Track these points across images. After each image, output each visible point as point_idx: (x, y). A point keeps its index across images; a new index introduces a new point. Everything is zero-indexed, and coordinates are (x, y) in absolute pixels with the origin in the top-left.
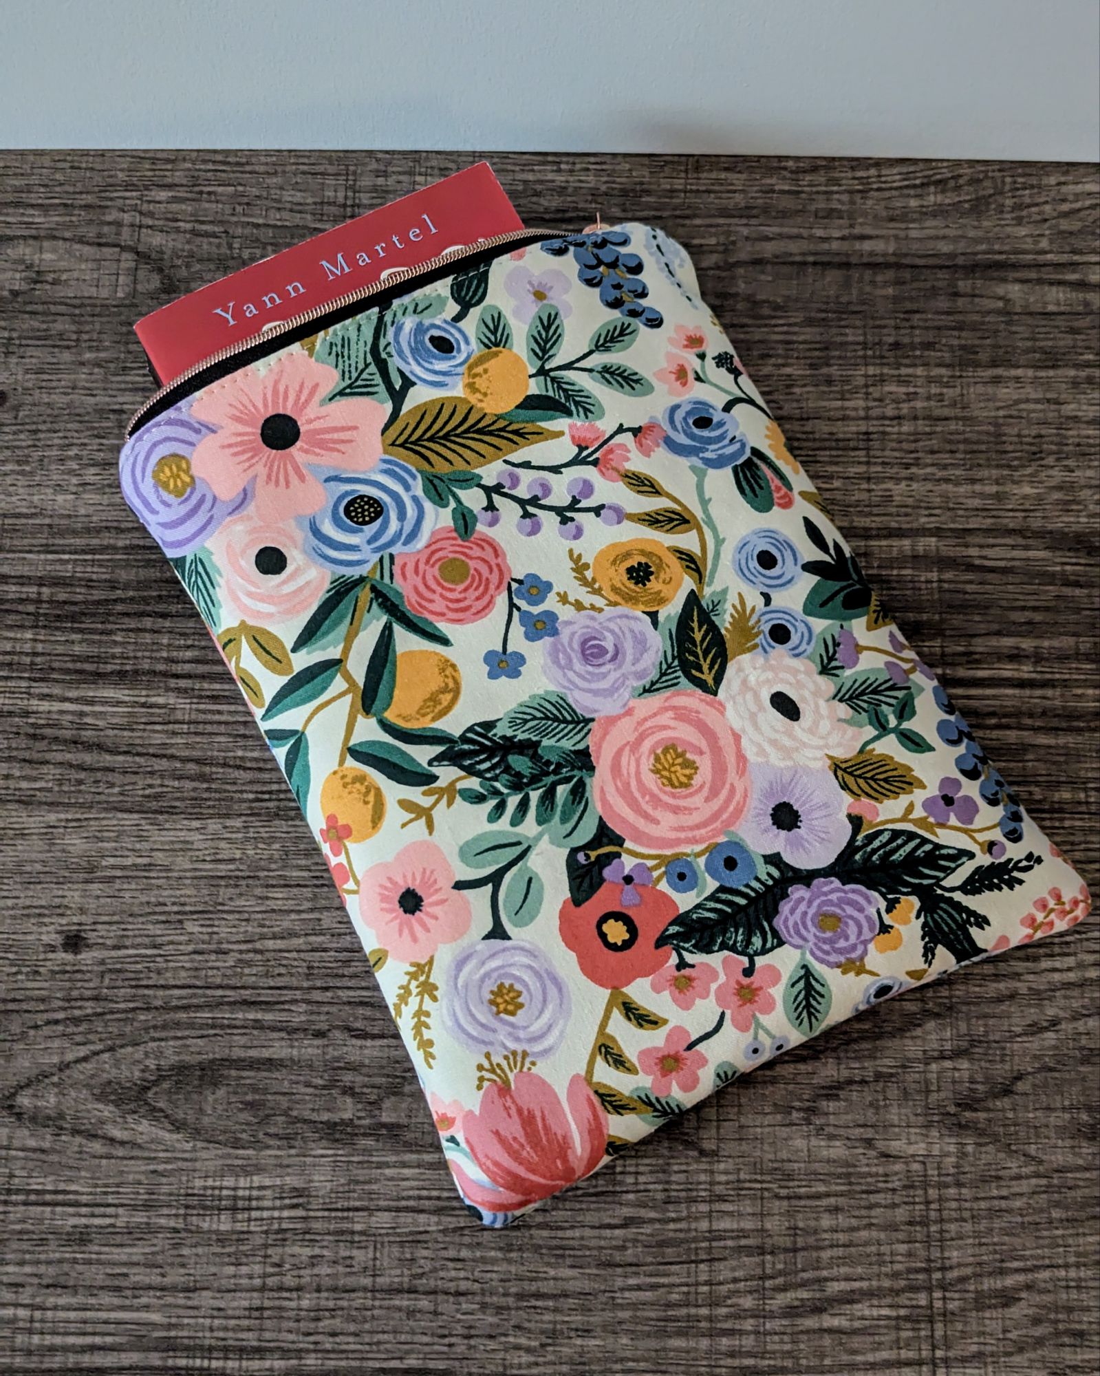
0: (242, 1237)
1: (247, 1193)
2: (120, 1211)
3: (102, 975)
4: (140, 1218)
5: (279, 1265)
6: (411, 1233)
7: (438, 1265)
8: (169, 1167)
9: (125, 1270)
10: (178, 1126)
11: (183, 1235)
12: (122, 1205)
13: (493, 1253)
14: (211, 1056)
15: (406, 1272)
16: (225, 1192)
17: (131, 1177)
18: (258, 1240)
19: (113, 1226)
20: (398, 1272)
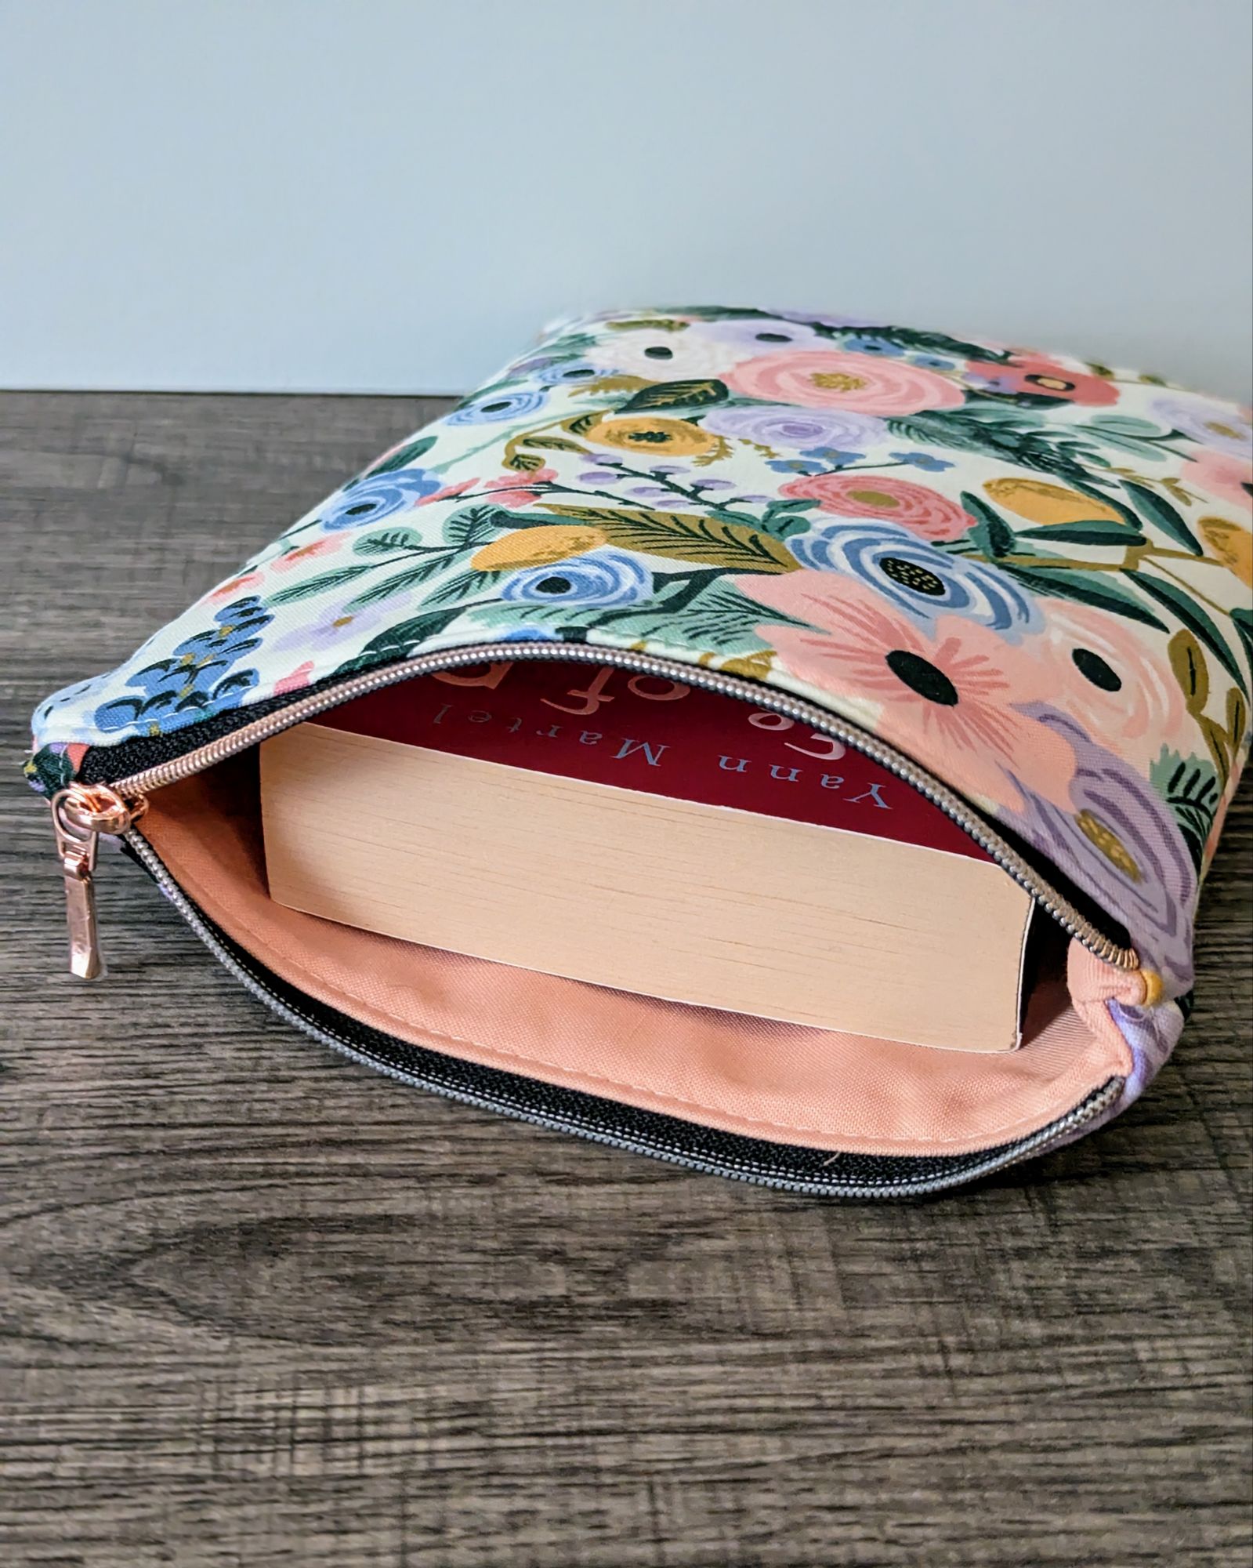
0: (346, 1486)
1: (353, 1413)
2: (67, 1451)
3: (41, 1113)
4: (113, 1461)
5: (437, 1531)
6: (726, 1468)
7: (799, 1517)
8: (179, 1378)
9: (74, 1551)
10: (194, 1315)
11: (211, 1485)
12: (71, 1441)
13: (917, 1495)
14: (264, 1215)
15: (730, 1532)
16: (303, 1414)
17: (92, 1397)
18: (386, 1490)
19: (50, 1476)
20: (713, 1532)
